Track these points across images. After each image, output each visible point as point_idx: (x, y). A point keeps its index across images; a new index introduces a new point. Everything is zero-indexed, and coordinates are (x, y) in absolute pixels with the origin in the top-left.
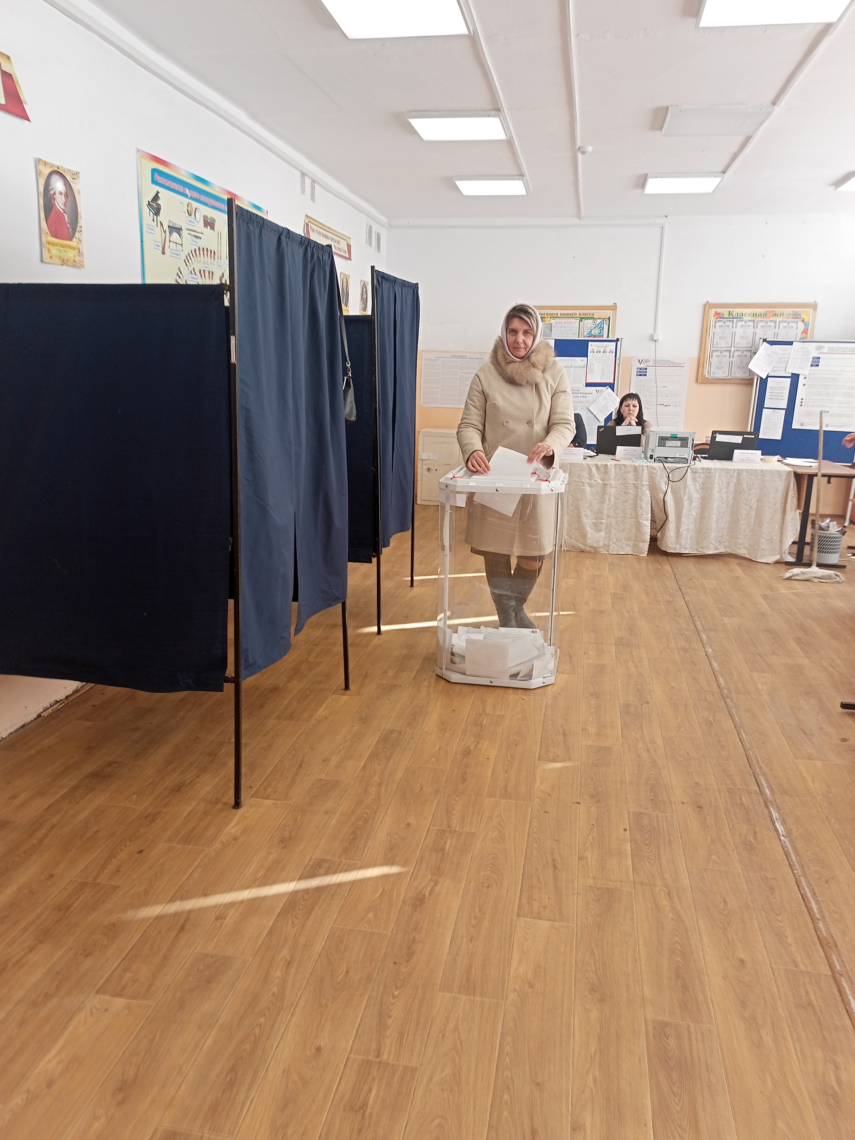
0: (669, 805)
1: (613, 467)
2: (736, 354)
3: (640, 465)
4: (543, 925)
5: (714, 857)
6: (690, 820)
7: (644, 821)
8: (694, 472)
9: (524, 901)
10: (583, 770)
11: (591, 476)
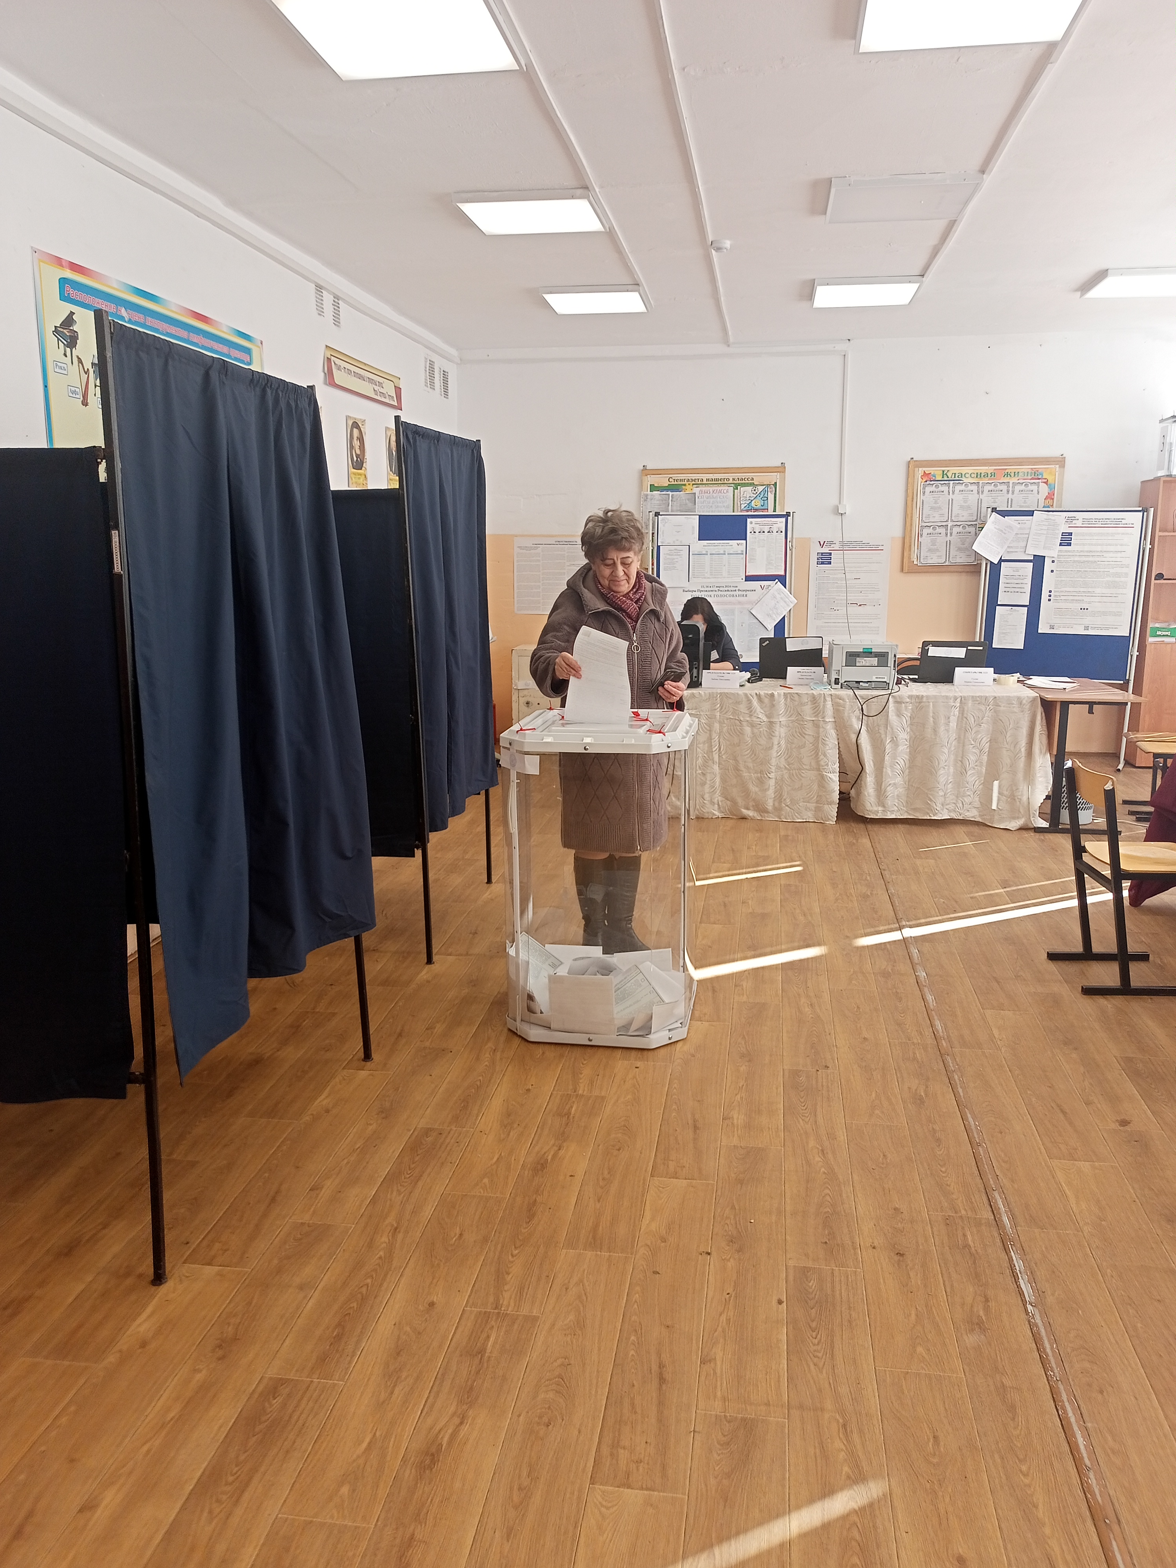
0: (852, 1251)
1: (782, 697)
2: (956, 530)
3: (820, 694)
4: (633, 1497)
5: (920, 1349)
6: (884, 1280)
7: (811, 1284)
8: (898, 702)
9: (605, 1451)
10: (719, 1193)
11: (751, 711)
